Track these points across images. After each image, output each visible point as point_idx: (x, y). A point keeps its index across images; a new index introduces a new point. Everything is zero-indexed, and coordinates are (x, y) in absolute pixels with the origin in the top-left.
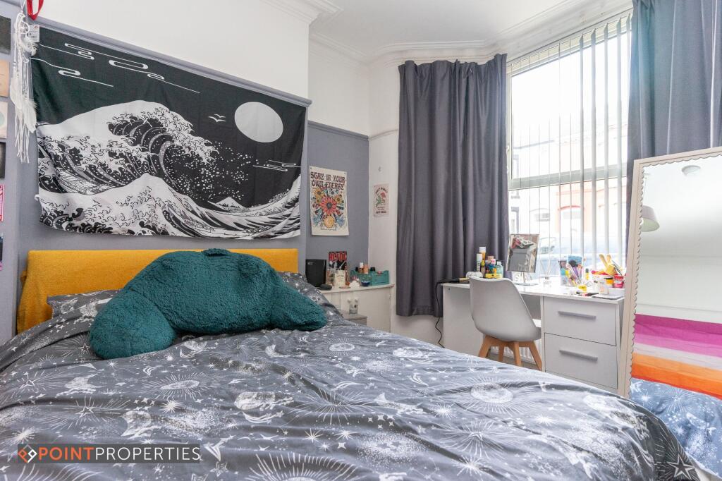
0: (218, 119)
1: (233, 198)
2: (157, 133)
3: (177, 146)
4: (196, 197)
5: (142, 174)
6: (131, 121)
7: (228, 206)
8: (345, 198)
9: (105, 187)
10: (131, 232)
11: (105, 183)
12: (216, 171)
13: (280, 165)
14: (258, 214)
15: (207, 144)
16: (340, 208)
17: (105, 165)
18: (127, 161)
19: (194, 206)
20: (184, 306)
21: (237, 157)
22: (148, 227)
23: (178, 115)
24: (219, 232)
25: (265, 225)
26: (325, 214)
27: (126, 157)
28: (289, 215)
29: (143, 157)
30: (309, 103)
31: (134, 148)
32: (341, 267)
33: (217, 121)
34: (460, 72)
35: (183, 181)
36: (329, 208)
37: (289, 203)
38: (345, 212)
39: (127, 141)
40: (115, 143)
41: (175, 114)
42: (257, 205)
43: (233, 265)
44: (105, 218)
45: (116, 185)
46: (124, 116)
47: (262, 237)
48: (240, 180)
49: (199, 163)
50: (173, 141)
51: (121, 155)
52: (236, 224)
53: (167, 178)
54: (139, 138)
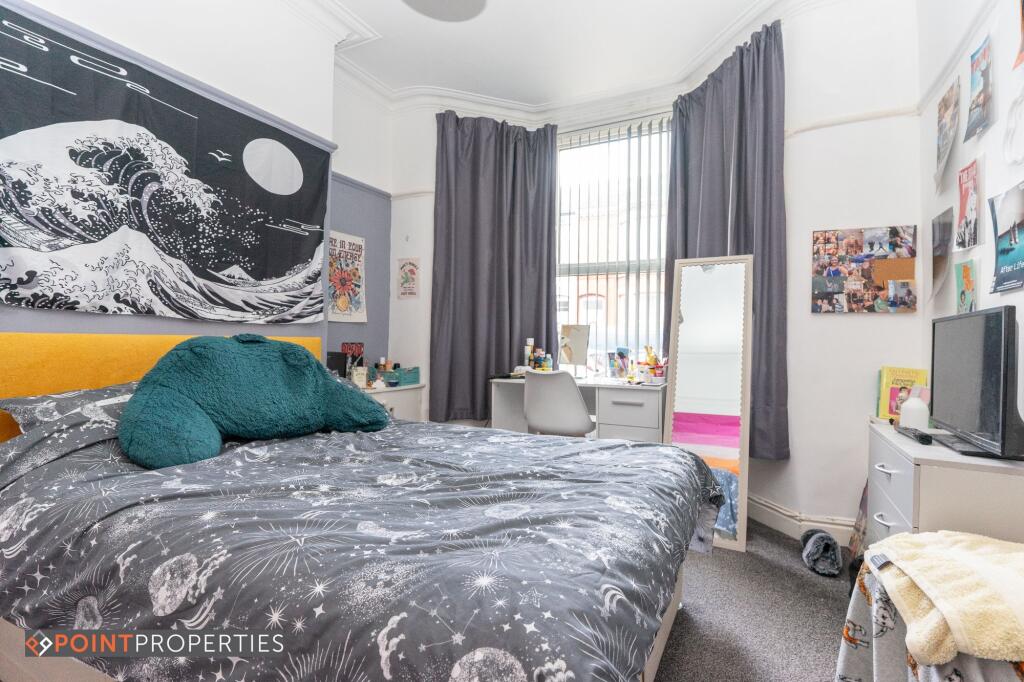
0: (222, 157)
1: (241, 266)
2: (139, 169)
3: (167, 191)
4: (191, 262)
5: (120, 226)
6: (105, 148)
7: (234, 277)
8: (362, 273)
9: (67, 241)
10: (104, 309)
11: (67, 237)
12: (219, 228)
13: (299, 226)
14: (272, 290)
15: (207, 191)
16: (356, 285)
17: (65, 209)
18: (100, 206)
19: (191, 275)
20: (230, 404)
21: (245, 211)
22: (126, 302)
23: (168, 146)
24: (222, 313)
25: (282, 305)
26: (338, 292)
27: (99, 201)
28: (309, 294)
29: (122, 202)
30: (335, 147)
31: (110, 188)
32: (356, 363)
33: (220, 159)
34: (507, 136)
35: (175, 240)
36: (343, 285)
37: (309, 278)
38: (362, 291)
39: (99, 177)
40: (80, 179)
41: (165, 144)
42: (271, 278)
43: (275, 354)
44: (70, 286)
45: (84, 240)
46: (93, 140)
47: (277, 322)
48: (250, 242)
49: (196, 216)
50: (161, 183)
51: (91, 197)
52: (245, 302)
53: (152, 234)
54: (117, 173)
